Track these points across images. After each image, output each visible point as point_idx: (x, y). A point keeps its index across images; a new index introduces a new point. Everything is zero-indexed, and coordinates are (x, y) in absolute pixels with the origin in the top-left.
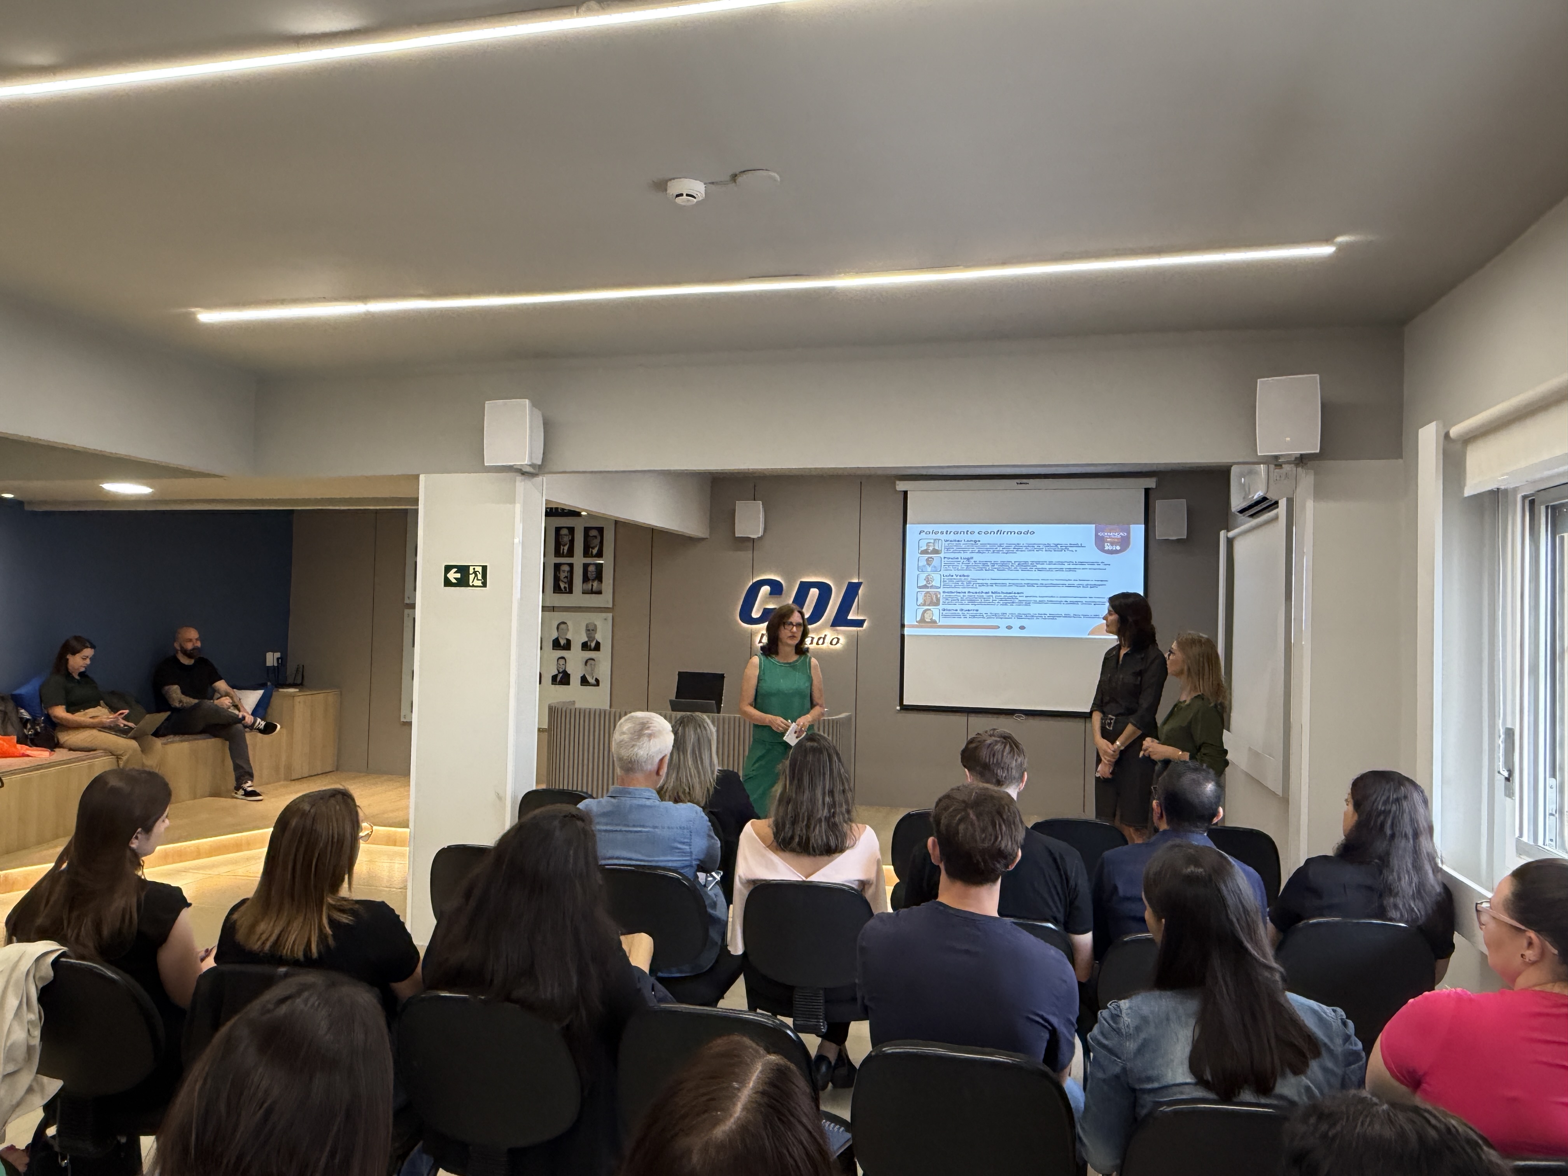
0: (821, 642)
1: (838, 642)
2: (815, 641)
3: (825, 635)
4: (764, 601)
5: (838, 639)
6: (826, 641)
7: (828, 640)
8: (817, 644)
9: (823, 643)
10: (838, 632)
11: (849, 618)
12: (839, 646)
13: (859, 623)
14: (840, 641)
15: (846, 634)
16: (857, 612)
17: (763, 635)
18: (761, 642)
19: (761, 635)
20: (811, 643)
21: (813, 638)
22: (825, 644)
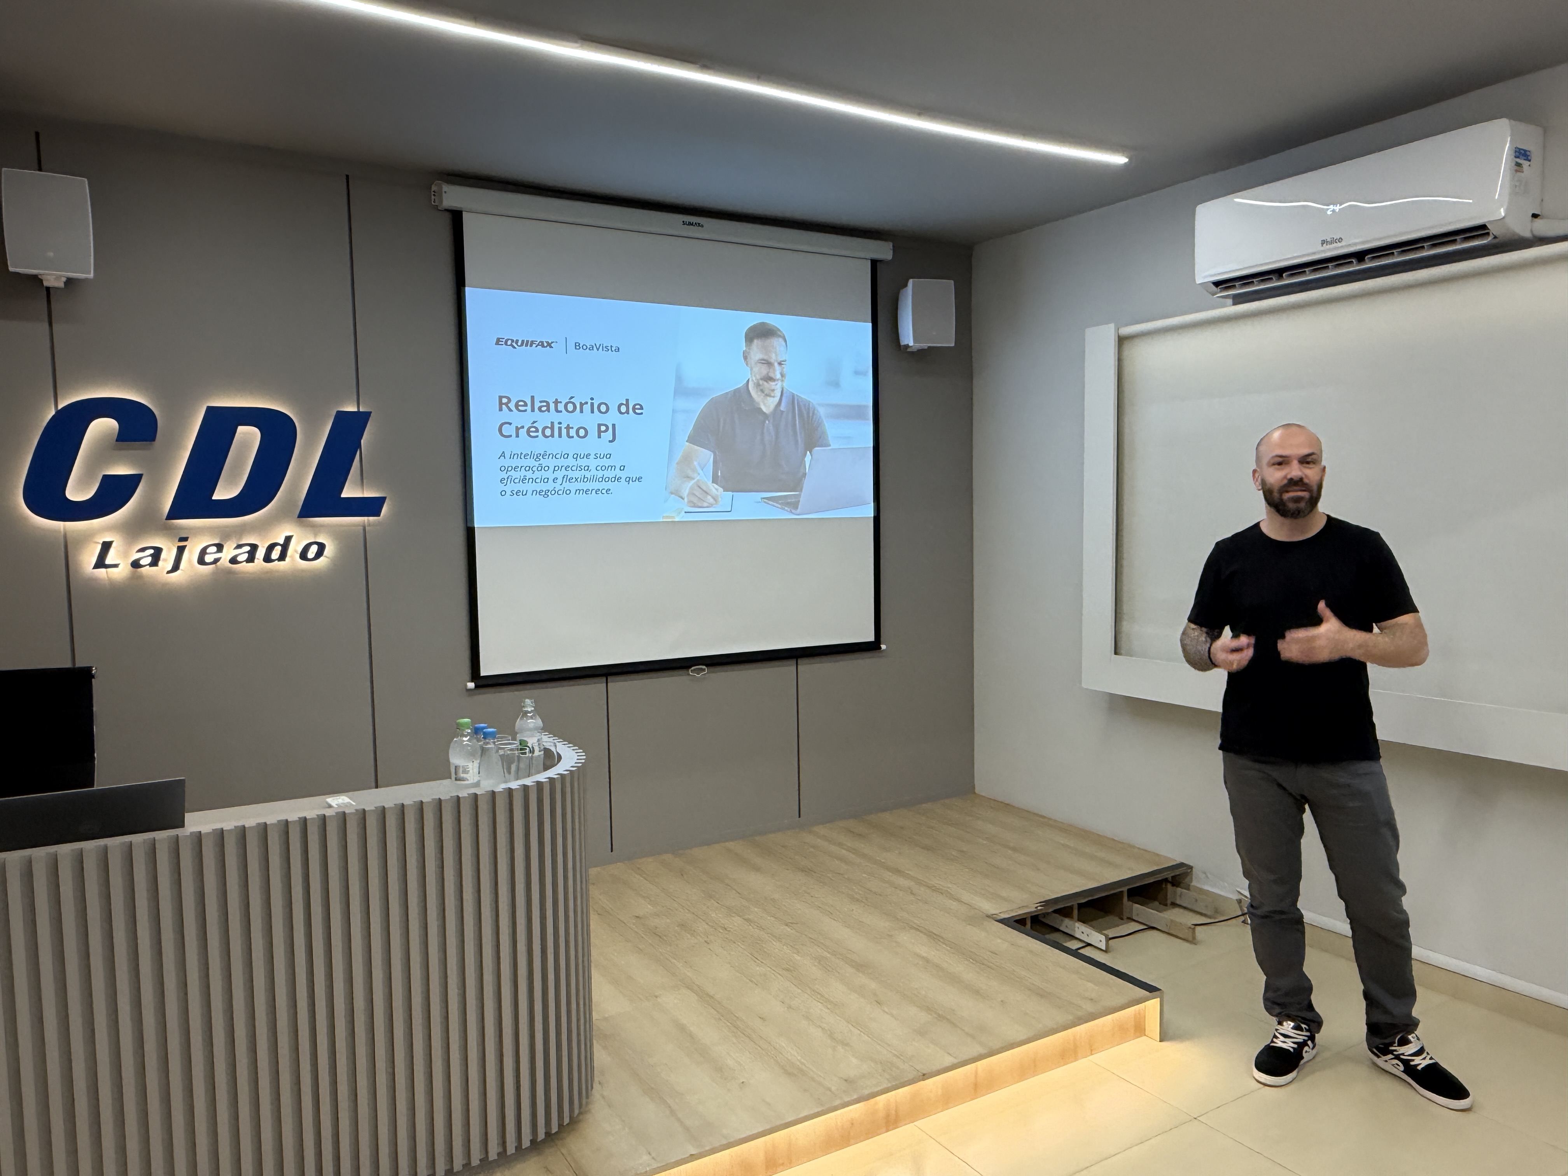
0: (275, 554)
1: (319, 554)
2: (260, 553)
3: (288, 539)
4: (101, 456)
5: (321, 547)
6: (290, 552)
7: (295, 548)
8: (267, 559)
9: (282, 557)
10: (316, 529)
11: (343, 495)
12: (322, 558)
13: (370, 507)
14: (327, 552)
15: (338, 534)
16: (362, 481)
17: (106, 547)
18: (100, 563)
19: (99, 547)
20: (251, 559)
21: (254, 548)
22: (288, 559)
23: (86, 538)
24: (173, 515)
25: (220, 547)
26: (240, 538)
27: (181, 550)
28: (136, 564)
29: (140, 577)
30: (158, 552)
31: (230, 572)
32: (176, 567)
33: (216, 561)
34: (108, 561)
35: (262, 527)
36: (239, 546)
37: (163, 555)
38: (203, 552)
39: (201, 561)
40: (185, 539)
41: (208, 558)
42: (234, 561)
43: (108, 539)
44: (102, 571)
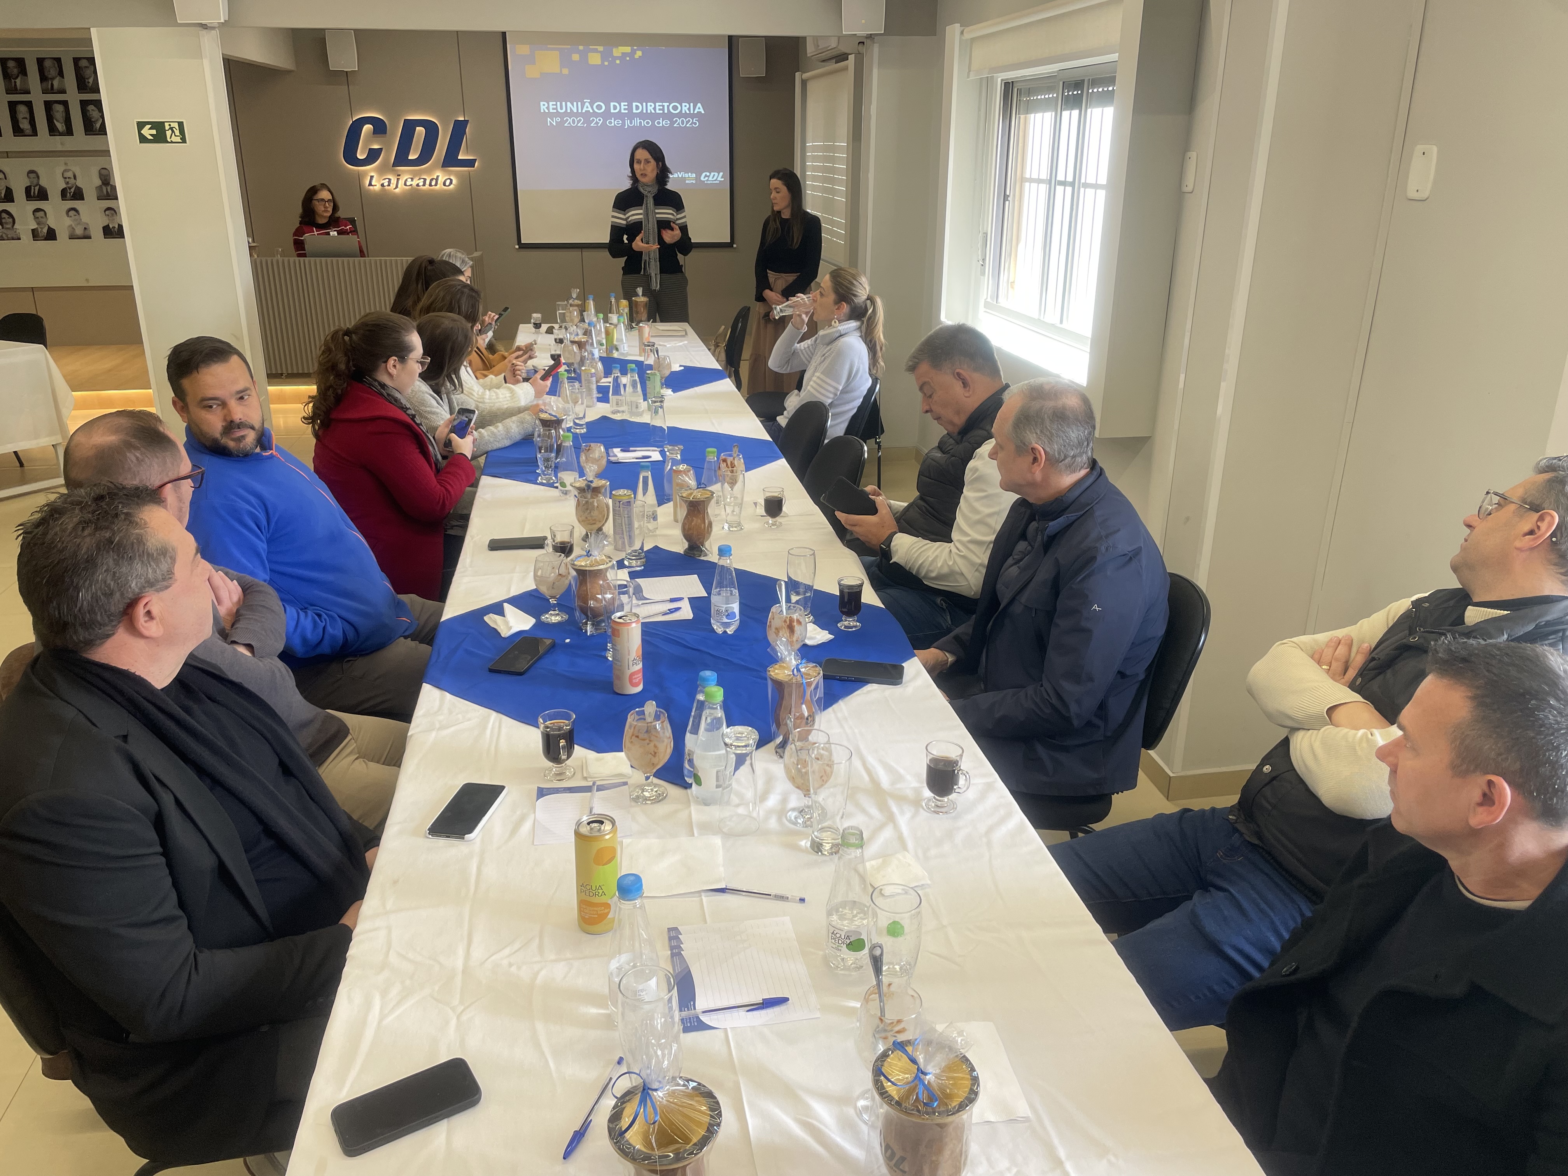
0: (433, 183)
1: (451, 183)
2: (428, 182)
3: (438, 177)
4: (368, 141)
5: (451, 180)
6: (439, 182)
7: (441, 181)
8: (430, 185)
9: (436, 185)
10: (450, 173)
11: (459, 158)
12: (452, 186)
13: (470, 163)
14: (453, 182)
15: (458, 175)
16: (467, 152)
17: (372, 177)
18: (370, 184)
19: (369, 178)
20: (424, 185)
21: (425, 180)
22: (438, 186)
23: (365, 173)
24: (394, 165)
25: (412, 179)
26: (421, 175)
27: (398, 179)
28: (382, 185)
29: (385, 190)
30: (390, 180)
31: (418, 190)
32: (397, 187)
33: (411, 185)
34: (373, 183)
35: (429, 171)
36: (419, 179)
37: (392, 182)
38: (406, 180)
39: (405, 184)
40: (399, 175)
41: (408, 184)
42: (418, 185)
43: (372, 174)
44: (371, 187)
